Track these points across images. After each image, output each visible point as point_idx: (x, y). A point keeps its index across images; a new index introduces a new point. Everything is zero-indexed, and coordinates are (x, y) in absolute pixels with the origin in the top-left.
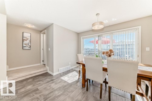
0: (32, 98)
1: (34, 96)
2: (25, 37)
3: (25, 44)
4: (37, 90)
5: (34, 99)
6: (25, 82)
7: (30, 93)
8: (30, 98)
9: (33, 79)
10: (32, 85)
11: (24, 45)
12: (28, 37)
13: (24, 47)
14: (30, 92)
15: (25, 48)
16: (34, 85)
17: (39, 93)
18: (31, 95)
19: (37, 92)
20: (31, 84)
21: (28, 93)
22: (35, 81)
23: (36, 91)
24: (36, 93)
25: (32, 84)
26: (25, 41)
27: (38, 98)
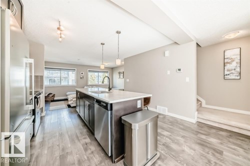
0: (204, 153)
1: (208, 153)
2: (227, 58)
3: (228, 70)
4: (221, 153)
5: (205, 157)
6: (214, 131)
7: (206, 146)
8: (202, 152)
9: (230, 136)
10: (219, 141)
11: (226, 73)
12: (233, 57)
13: (226, 75)
14: (208, 145)
15: (228, 76)
16: (222, 144)
17: (219, 159)
18: (207, 150)
19: (217, 155)
20: (219, 139)
21: (205, 144)
22: (231, 140)
23: (217, 152)
24: (214, 155)
25: (222, 140)
26: (228, 65)
27: (209, 161)
